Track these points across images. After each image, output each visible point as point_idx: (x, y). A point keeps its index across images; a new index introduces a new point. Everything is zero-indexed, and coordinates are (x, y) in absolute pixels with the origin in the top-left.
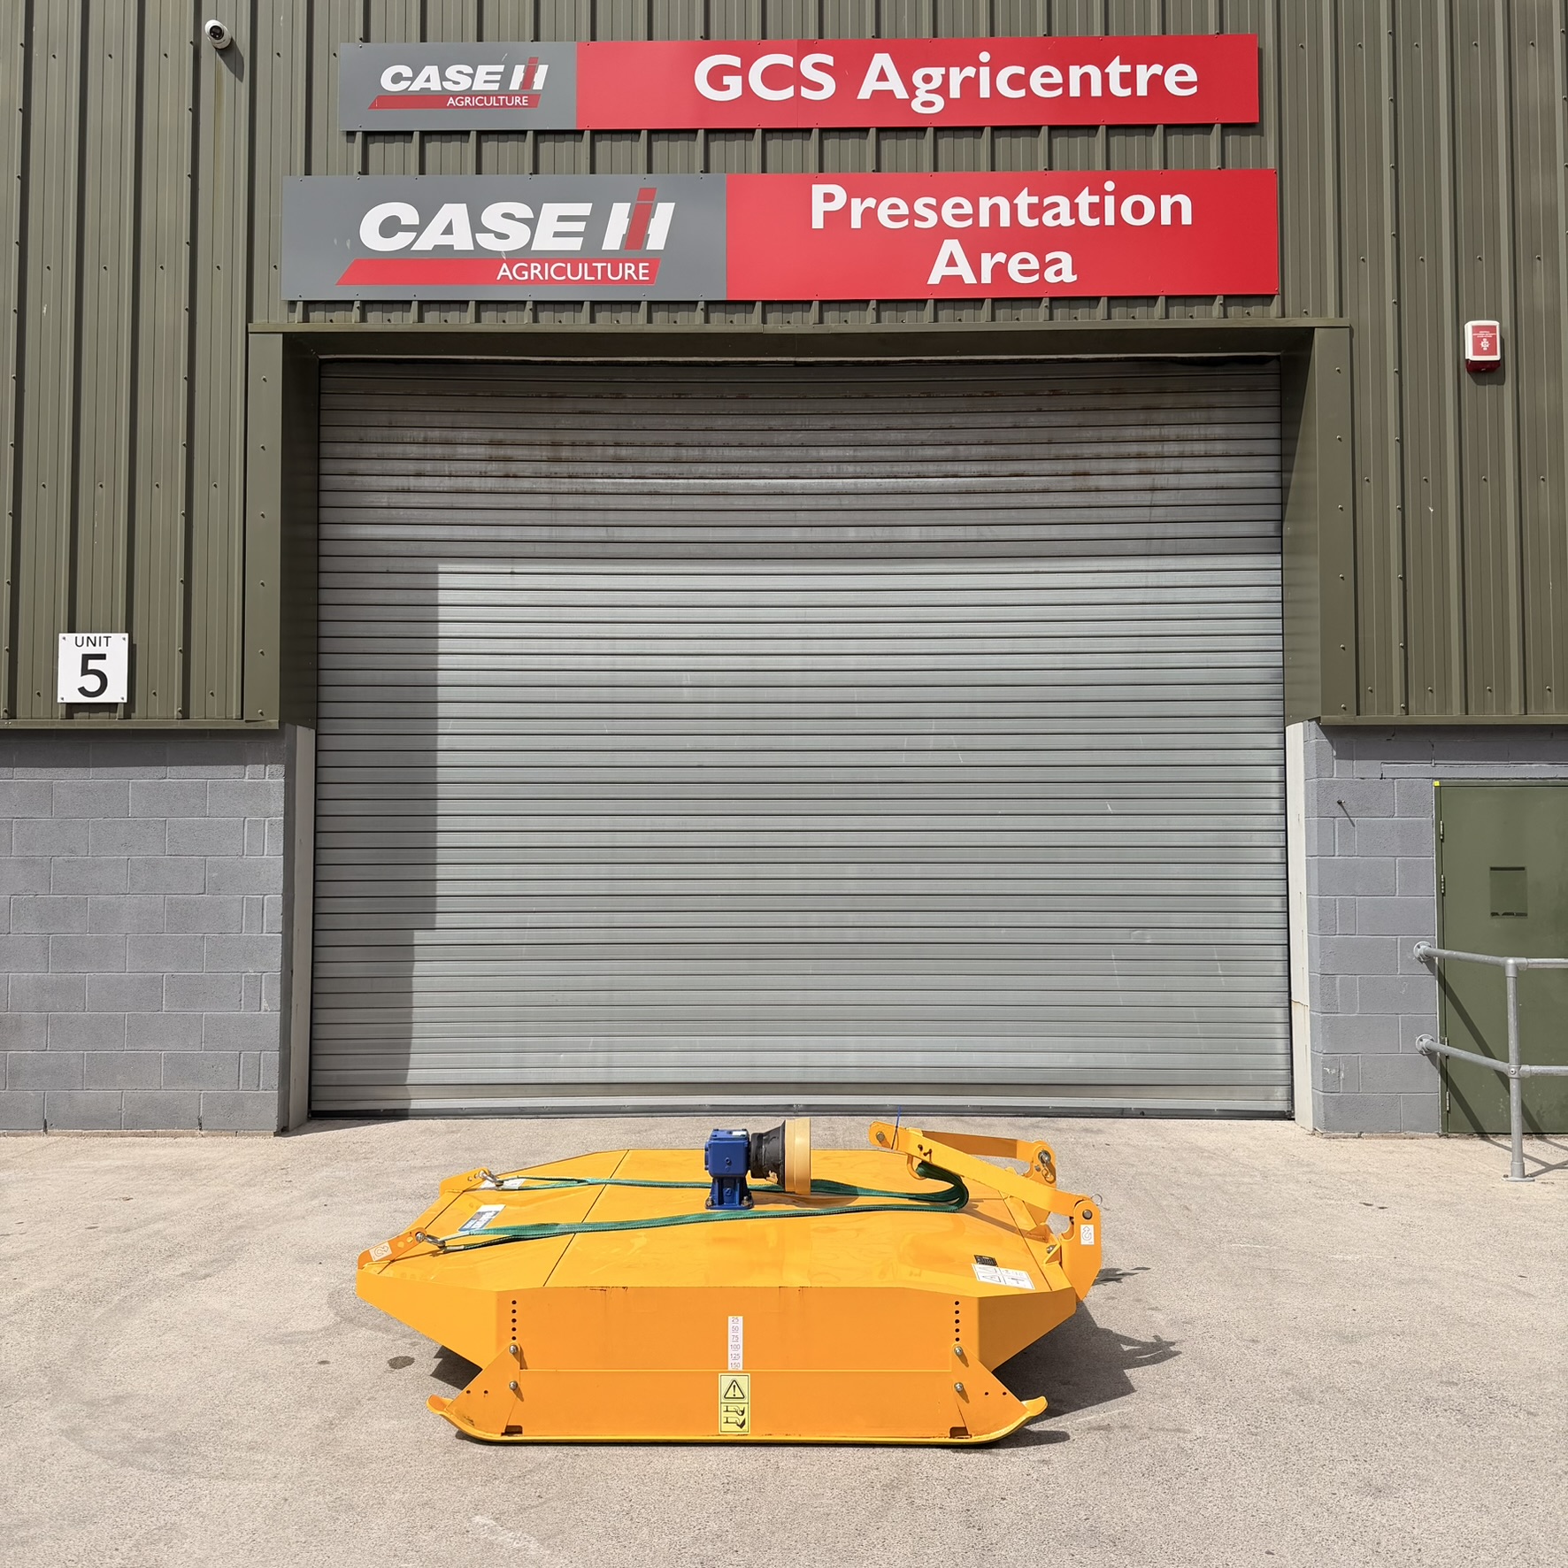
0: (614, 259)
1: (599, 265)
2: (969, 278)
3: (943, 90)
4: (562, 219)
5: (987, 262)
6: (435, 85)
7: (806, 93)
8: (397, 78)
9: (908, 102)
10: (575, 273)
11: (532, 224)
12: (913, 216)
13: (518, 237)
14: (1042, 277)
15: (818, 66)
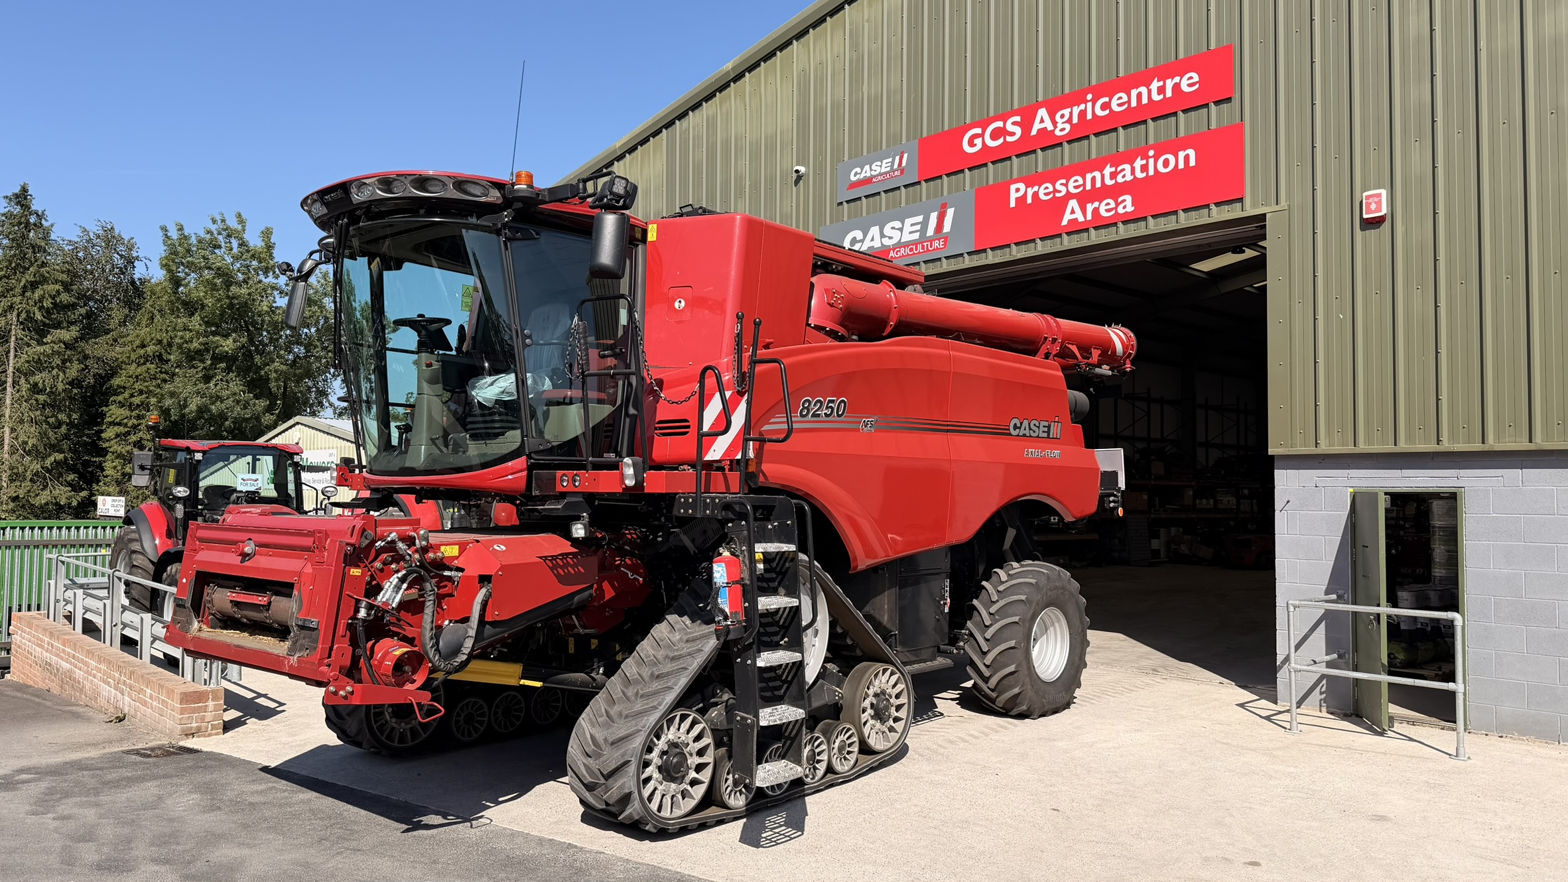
0: (931, 240)
1: (925, 244)
2: (1081, 219)
3: (1070, 121)
4: (912, 225)
5: (1090, 208)
6: (868, 175)
7: (1009, 139)
8: (856, 174)
9: (1054, 130)
10: (916, 250)
11: (901, 230)
12: (1055, 191)
13: (896, 236)
14: (1116, 212)
15: (1014, 123)
